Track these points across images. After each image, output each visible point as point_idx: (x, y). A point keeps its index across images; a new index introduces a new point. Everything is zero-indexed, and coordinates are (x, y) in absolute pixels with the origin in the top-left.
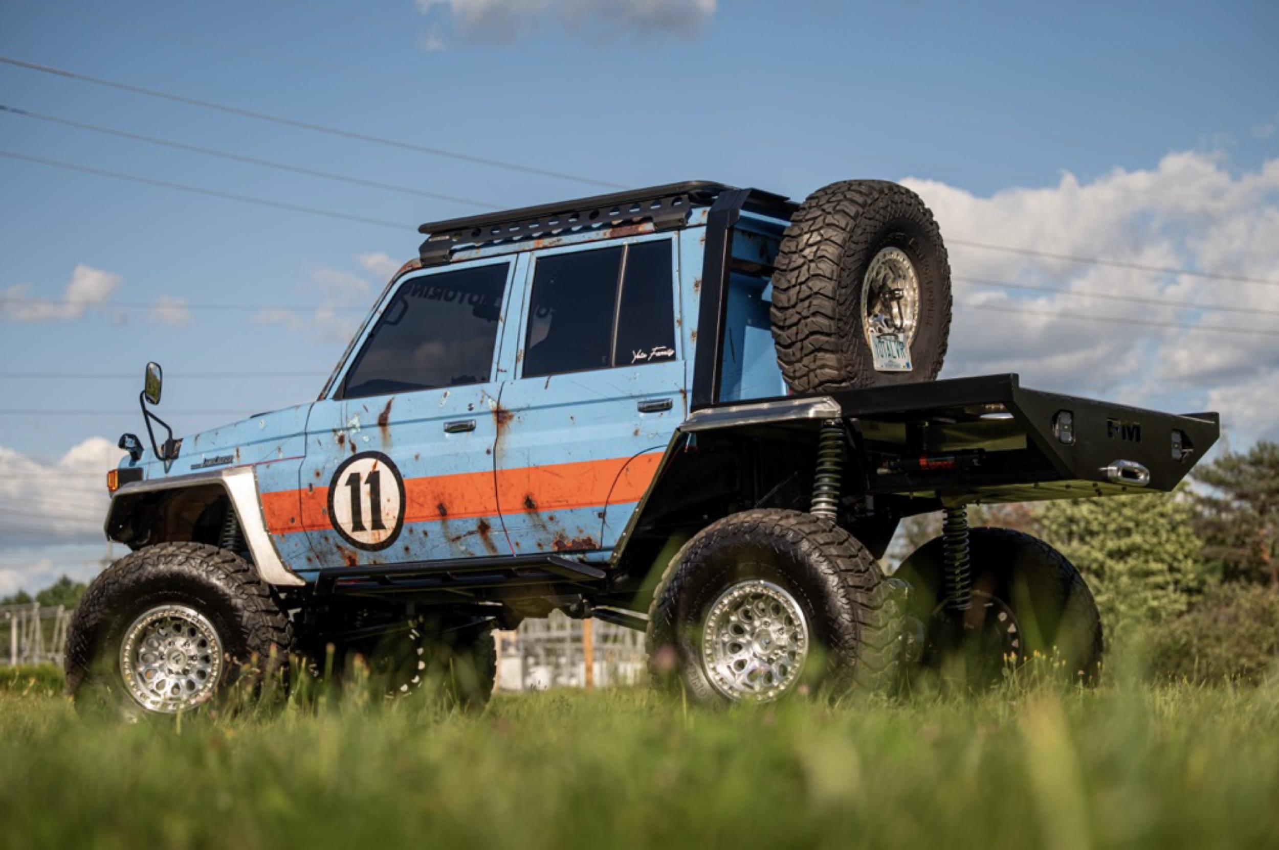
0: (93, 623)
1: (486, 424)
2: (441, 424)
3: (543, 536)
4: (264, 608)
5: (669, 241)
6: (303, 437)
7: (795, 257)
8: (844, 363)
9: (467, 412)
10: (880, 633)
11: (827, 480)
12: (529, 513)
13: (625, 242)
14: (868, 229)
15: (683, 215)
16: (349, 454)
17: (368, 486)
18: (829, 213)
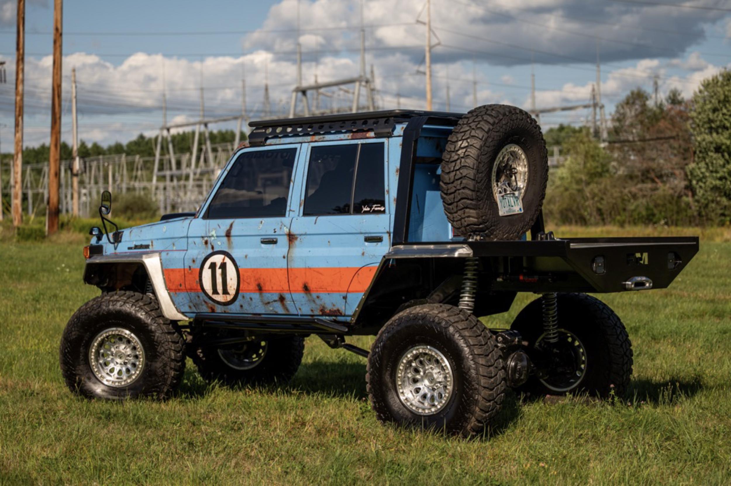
0: (74, 337)
1: (283, 241)
2: (259, 239)
3: (313, 306)
4: (166, 331)
5: (383, 144)
6: (186, 239)
7: (453, 154)
8: (481, 215)
9: (272, 233)
10: (492, 380)
11: (469, 284)
12: (306, 293)
13: (359, 142)
14: (496, 139)
15: (391, 130)
16: (210, 251)
17: (220, 270)
18: (473, 129)
